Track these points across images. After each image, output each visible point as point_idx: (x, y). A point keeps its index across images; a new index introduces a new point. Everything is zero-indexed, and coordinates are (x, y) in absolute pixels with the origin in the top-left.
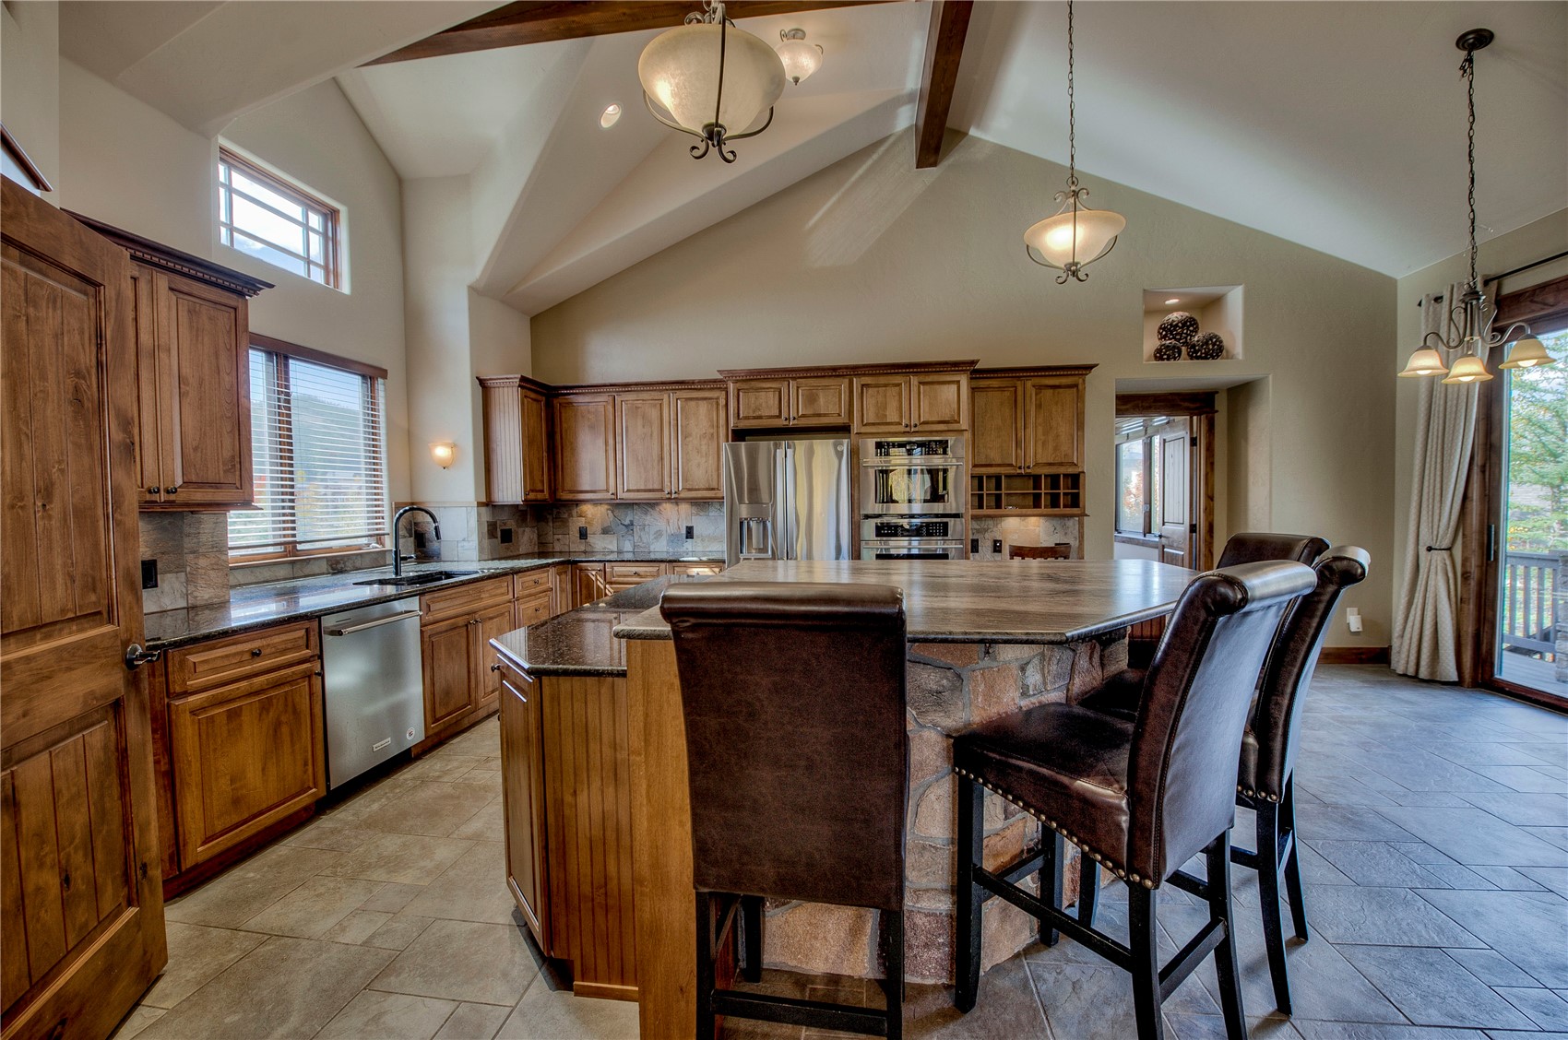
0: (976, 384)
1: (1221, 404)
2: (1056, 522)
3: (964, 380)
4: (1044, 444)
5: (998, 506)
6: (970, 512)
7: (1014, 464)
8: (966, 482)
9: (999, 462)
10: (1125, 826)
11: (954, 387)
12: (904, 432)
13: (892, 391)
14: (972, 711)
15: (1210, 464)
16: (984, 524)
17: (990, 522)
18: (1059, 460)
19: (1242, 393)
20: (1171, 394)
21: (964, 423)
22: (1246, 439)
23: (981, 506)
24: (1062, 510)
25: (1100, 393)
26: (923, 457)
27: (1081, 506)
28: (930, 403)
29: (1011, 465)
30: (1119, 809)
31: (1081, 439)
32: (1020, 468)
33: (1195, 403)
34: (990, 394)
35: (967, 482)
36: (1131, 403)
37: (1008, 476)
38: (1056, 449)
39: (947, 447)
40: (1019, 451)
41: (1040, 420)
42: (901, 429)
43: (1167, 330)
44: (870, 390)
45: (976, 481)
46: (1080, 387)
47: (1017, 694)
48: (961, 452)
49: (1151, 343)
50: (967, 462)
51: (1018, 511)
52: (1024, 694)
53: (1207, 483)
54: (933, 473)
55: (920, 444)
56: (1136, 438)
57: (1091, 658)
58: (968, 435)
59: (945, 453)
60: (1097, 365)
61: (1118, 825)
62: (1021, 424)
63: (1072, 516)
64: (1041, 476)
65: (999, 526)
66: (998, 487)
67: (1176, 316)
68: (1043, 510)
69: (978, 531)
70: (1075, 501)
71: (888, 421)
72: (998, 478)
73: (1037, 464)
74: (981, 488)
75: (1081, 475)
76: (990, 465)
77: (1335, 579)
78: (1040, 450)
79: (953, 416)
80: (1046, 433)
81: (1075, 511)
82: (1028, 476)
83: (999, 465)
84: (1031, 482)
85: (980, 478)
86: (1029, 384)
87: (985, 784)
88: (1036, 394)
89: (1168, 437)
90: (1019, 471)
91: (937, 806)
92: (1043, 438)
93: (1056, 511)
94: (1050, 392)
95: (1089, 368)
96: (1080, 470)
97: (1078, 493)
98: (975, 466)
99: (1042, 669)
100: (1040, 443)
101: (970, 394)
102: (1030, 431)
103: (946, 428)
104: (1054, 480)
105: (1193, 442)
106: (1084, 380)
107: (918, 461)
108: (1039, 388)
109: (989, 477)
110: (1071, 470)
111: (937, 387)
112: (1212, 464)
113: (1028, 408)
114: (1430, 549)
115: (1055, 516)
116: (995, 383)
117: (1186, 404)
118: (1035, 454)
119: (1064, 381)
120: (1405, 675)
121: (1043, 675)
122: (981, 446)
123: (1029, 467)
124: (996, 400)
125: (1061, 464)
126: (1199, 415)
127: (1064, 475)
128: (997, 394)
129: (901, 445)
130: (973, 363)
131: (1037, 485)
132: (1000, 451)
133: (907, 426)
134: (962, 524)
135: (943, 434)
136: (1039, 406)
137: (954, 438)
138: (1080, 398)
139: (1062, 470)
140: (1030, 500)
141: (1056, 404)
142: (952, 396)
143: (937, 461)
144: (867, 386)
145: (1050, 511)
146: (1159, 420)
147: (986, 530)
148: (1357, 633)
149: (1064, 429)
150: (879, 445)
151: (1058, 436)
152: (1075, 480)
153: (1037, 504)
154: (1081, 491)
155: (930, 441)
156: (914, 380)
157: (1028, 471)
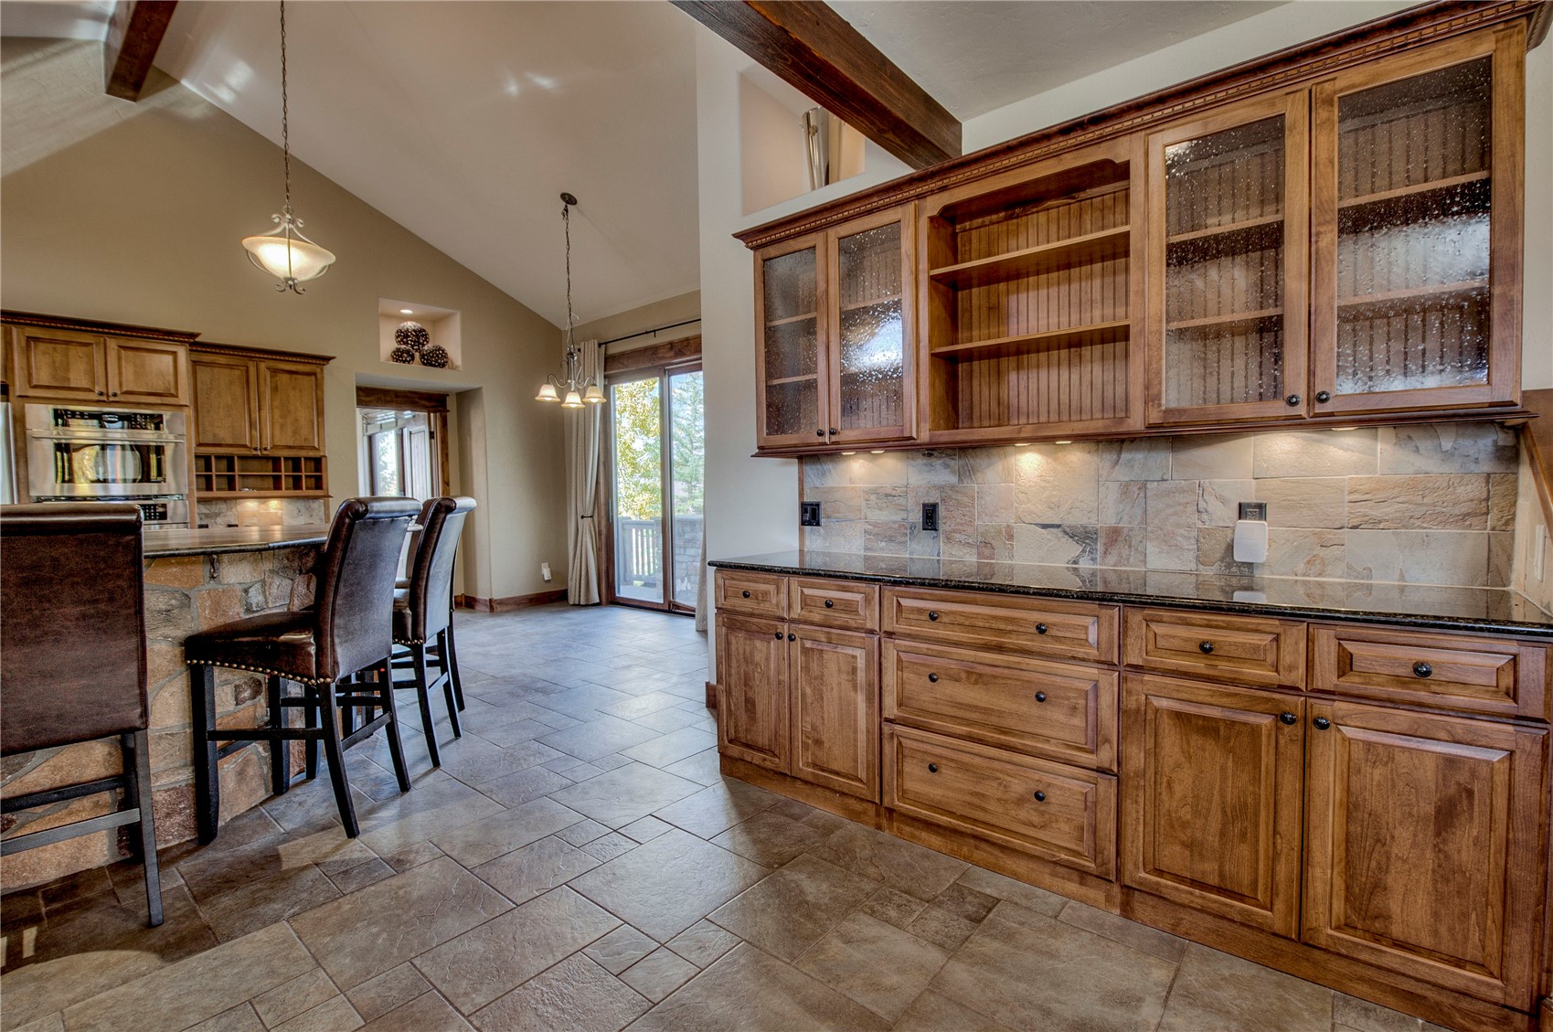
0: (196, 357)
1: (451, 404)
2: (301, 504)
3: (182, 352)
4: (282, 426)
5: (231, 487)
6: (196, 494)
7: (248, 444)
8: (188, 463)
9: (231, 442)
10: (313, 652)
11: (169, 358)
12: (98, 401)
13: (74, 352)
14: (200, 620)
15: (445, 455)
16: (215, 508)
17: (222, 506)
18: (298, 443)
19: (466, 398)
20: (410, 392)
21: (185, 397)
22: (470, 436)
23: (209, 488)
24: (304, 492)
25: (339, 385)
26: (126, 431)
27: (324, 487)
28: (135, 371)
29: (245, 446)
30: (310, 644)
31: (321, 425)
32: (256, 449)
33: (433, 402)
34: (216, 370)
35: (190, 462)
36: (371, 396)
37: (242, 458)
38: (295, 432)
39: (162, 422)
40: (253, 432)
41: (276, 403)
42: (94, 396)
43: (403, 336)
44: (42, 346)
45: (202, 462)
46: (319, 376)
47: (242, 610)
48: (182, 428)
49: (388, 344)
50: (189, 441)
51: (256, 493)
52: (248, 610)
53: (443, 471)
54: (143, 451)
55: (122, 417)
56: (389, 429)
57: (308, 586)
58: (189, 412)
59: (157, 428)
60: (334, 358)
61: (310, 654)
62: (254, 404)
63: (317, 498)
64: (279, 458)
65: (234, 510)
66: (231, 467)
67: (410, 325)
68: (283, 492)
69: (207, 516)
70: (318, 483)
71: (72, 385)
72: (230, 460)
73: (274, 447)
74: (208, 468)
75: (323, 459)
76: (219, 445)
77: (443, 509)
78: (277, 432)
79: (169, 390)
80: (283, 416)
81: (318, 493)
82: (267, 458)
83: (230, 446)
84: (270, 465)
85: (207, 459)
86: (263, 366)
87: (214, 664)
88: (271, 377)
89: (414, 429)
90: (254, 452)
91: (171, 701)
92: (280, 421)
93: (298, 493)
94: (286, 377)
95: (328, 359)
96: (322, 454)
97: (321, 476)
98: (199, 445)
99: (264, 592)
100: (277, 427)
101: (190, 368)
102: (266, 413)
103: (159, 402)
104: (296, 463)
105: (432, 435)
106: (322, 370)
107: (118, 436)
108: (275, 371)
109: (218, 458)
110: (312, 454)
111: (146, 354)
112: (447, 455)
113: (262, 389)
114: (583, 517)
115: (298, 498)
116: (222, 360)
117: (423, 402)
118: (273, 435)
119: (301, 368)
120: (574, 605)
121: (265, 597)
122: (207, 424)
123: (266, 449)
124: (223, 380)
125: (302, 448)
126: (435, 412)
127: (306, 459)
128: (227, 371)
129: (92, 416)
130: (196, 335)
131: (277, 467)
132: (230, 429)
133: (101, 394)
134: (185, 505)
135: (155, 408)
136: (275, 389)
137: (169, 413)
138: (319, 386)
139: (303, 454)
140: (270, 482)
141: (294, 388)
142: (166, 365)
143: (148, 436)
144: (37, 339)
145: (292, 493)
146: (408, 414)
147: (218, 515)
148: (549, 581)
149: (303, 414)
150: (58, 414)
151: (296, 420)
152: (318, 463)
153: (277, 486)
154: (324, 474)
155: (135, 414)
156: (112, 344)
157: (265, 452)
